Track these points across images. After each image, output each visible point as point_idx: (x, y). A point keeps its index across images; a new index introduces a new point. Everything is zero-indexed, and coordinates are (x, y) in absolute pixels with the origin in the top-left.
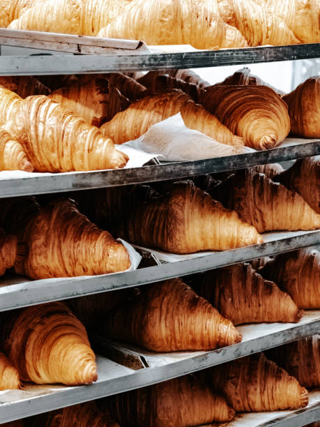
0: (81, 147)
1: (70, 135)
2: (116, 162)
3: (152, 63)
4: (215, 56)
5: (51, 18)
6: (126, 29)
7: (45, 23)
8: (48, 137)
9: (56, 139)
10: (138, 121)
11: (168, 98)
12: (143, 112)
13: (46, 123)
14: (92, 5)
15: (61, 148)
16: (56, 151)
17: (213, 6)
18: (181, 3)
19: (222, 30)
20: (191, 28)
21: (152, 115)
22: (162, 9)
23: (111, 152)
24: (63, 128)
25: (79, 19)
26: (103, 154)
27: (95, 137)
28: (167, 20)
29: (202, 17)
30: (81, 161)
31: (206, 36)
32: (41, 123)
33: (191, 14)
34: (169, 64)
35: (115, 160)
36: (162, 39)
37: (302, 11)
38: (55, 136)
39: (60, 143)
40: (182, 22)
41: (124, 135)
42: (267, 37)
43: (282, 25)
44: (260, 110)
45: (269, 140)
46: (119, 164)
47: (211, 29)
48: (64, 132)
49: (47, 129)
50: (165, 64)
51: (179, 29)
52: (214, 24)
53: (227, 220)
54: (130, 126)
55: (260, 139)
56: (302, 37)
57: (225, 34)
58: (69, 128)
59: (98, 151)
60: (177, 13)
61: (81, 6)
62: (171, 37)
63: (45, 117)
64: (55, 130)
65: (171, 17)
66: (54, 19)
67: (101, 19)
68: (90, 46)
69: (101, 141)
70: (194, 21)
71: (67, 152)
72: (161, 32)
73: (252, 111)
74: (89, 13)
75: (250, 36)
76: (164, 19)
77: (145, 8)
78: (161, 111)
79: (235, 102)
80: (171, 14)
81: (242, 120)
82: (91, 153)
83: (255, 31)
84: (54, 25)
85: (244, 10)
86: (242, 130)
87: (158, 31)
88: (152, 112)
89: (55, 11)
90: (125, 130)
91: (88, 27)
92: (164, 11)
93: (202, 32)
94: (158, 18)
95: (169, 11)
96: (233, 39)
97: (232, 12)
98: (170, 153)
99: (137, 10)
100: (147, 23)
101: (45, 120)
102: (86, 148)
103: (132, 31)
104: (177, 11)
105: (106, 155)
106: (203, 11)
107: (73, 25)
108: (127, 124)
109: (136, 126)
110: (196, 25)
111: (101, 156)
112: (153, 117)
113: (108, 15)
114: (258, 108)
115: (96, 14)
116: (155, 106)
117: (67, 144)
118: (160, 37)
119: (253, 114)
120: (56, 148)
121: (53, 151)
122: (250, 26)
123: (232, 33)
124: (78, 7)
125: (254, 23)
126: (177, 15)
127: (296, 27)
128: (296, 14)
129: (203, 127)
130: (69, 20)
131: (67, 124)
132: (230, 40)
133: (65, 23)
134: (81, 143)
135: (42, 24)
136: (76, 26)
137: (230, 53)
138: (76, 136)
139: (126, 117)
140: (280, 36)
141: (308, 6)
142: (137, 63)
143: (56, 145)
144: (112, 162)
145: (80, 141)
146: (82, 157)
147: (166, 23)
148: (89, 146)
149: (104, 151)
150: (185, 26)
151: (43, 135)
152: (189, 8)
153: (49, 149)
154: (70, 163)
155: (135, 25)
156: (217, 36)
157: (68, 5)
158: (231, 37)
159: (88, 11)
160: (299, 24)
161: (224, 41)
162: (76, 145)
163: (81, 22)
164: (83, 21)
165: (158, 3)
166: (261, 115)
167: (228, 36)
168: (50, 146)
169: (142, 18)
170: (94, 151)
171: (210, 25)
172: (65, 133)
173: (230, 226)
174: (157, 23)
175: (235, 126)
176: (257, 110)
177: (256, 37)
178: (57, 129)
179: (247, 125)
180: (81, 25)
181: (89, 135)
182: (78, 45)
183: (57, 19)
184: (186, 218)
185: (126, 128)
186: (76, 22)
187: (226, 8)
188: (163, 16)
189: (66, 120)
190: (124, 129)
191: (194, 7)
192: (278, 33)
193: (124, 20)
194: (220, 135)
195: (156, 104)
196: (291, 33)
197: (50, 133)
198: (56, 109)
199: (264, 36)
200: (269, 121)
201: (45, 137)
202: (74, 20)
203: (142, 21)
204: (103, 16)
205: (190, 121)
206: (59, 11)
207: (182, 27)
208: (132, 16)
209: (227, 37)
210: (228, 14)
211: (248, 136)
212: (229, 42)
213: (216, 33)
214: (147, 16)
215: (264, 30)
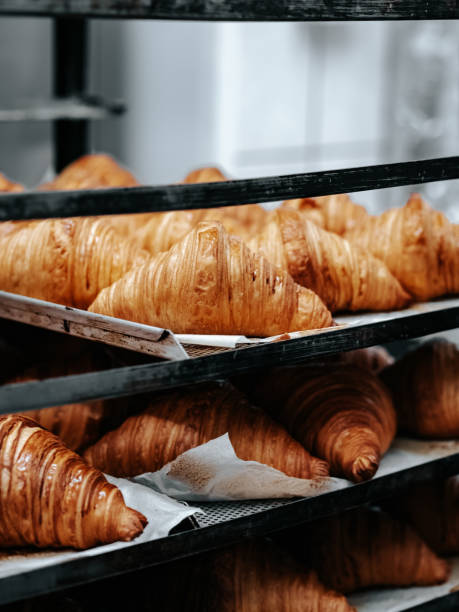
0: (71, 509)
1: (52, 489)
2: (126, 530)
3: (185, 372)
4: (284, 349)
5: (22, 267)
6: (141, 296)
7: (12, 274)
8: (18, 493)
9: (29, 497)
10: (161, 438)
11: (208, 403)
12: (169, 424)
13: (14, 469)
14: (86, 246)
15: (37, 510)
16: (30, 516)
17: (276, 248)
18: (228, 257)
19: (292, 299)
20: (244, 298)
21: (182, 432)
22: (198, 271)
23: (119, 512)
24: (41, 476)
25: (66, 271)
26: (106, 519)
27: (93, 489)
28: (206, 288)
29: (260, 279)
30: (69, 530)
31: (267, 308)
32: (5, 470)
33: (243, 275)
34: (212, 372)
35: (124, 526)
36: (199, 317)
37: (412, 248)
38: (28, 490)
39: (37, 503)
40: (230, 289)
41: (137, 459)
42: (360, 293)
43: (382, 273)
44: (351, 412)
45: (366, 463)
46: (132, 533)
47: (276, 298)
48: (43, 483)
49: (15, 478)
50: (206, 372)
51: (225, 302)
52: (279, 289)
53: (301, 589)
54: (148, 446)
55: (353, 462)
56: (413, 287)
57: (297, 304)
58: (52, 475)
59: (97, 513)
60: (222, 276)
61: (69, 250)
62: (214, 315)
63: (12, 458)
64: (28, 481)
65: (213, 284)
66: (27, 268)
67: (101, 267)
68: (85, 326)
69: (103, 493)
70: (248, 286)
71: (47, 516)
72: (198, 308)
73: (339, 414)
74: (82, 260)
75: (334, 293)
76: (201, 287)
77: (171, 265)
78: (197, 425)
79: (312, 397)
80: (212, 280)
81: (324, 429)
82: (86, 516)
83: (342, 285)
84: (26, 278)
85: (324, 254)
86: (325, 445)
87: (192, 306)
88: (183, 427)
89: (28, 255)
90: (140, 452)
91: (80, 281)
92: (201, 275)
93: (261, 303)
94: (191, 284)
95: (211, 274)
96: (309, 311)
97: (307, 259)
98: (211, 491)
99: (159, 266)
100: (175, 291)
101: (12, 465)
102: (79, 510)
103: (150, 300)
104: (222, 271)
105: (110, 520)
106: (262, 268)
107: (56, 280)
108: (144, 441)
109: (157, 447)
110: (252, 292)
111: (103, 521)
112: (184, 435)
113: (112, 260)
114: (349, 409)
115: (93, 261)
116: (188, 416)
117: (47, 503)
118: (196, 314)
119: (341, 420)
120: (29, 512)
121: (25, 516)
122: (333, 277)
123: (308, 302)
124: (63, 252)
125: (339, 273)
126: (221, 280)
127: (404, 272)
128: (404, 252)
129: (263, 447)
130: (51, 271)
131: (47, 468)
132: (306, 314)
133: (44, 275)
134: (70, 501)
135: (8, 275)
136: (61, 281)
137: (306, 342)
138: (63, 489)
139: (141, 429)
140: (379, 290)
141: (422, 241)
142: (160, 376)
143: (30, 506)
144: (120, 529)
145: (68, 498)
146: (72, 523)
147: (205, 294)
148: (83, 506)
149: (107, 513)
150: (234, 295)
151: (9, 490)
152: (240, 266)
153: (17, 512)
154: (53, 535)
155: (156, 291)
156: (285, 307)
157: (48, 249)
158: (305, 308)
159: (80, 256)
160: (409, 268)
161: (295, 315)
162: (63, 505)
163: (69, 274)
164: (72, 273)
165: (192, 261)
166: (352, 422)
167: (302, 307)
168: (20, 508)
169: (165, 282)
170: (91, 513)
171: (274, 291)
172: (46, 484)
173: (306, 598)
174: (190, 294)
175: (312, 437)
176: (347, 413)
177: (343, 295)
178: (31, 479)
179: (331, 438)
180: (69, 278)
181: (83, 486)
182: (65, 321)
183: (32, 268)
184: (237, 588)
185: (141, 448)
186: (61, 276)
187: (296, 252)
188: (200, 282)
189: (46, 461)
190: (137, 449)
191: (248, 261)
192: (377, 288)
193: (138, 281)
194: (290, 459)
195: (188, 411)
196: (397, 284)
197: (19, 487)
198: (31, 442)
199: (356, 292)
200: (367, 431)
201: (12, 493)
202: (58, 271)
203: (166, 287)
204: (105, 264)
205: (243, 440)
206: (33, 257)
207: (230, 298)
208: (151, 276)
209: (300, 309)
210: (299, 262)
211: (334, 457)
212: (304, 318)
213: (283, 303)
214: (175, 280)
215: (356, 282)
